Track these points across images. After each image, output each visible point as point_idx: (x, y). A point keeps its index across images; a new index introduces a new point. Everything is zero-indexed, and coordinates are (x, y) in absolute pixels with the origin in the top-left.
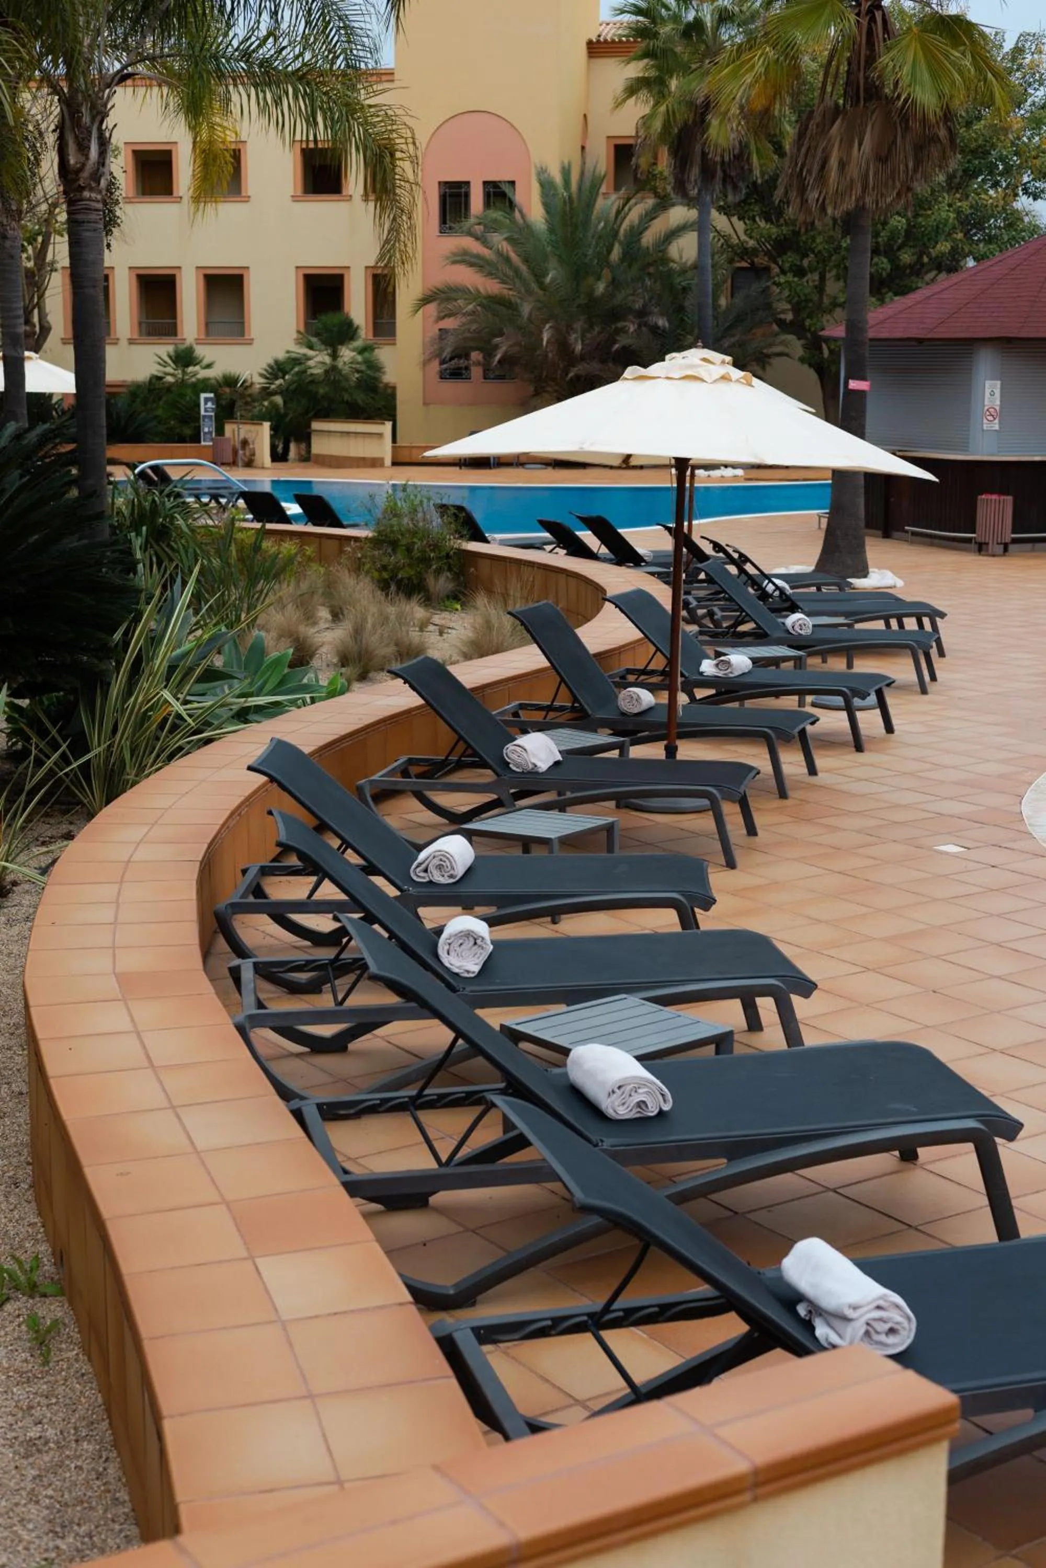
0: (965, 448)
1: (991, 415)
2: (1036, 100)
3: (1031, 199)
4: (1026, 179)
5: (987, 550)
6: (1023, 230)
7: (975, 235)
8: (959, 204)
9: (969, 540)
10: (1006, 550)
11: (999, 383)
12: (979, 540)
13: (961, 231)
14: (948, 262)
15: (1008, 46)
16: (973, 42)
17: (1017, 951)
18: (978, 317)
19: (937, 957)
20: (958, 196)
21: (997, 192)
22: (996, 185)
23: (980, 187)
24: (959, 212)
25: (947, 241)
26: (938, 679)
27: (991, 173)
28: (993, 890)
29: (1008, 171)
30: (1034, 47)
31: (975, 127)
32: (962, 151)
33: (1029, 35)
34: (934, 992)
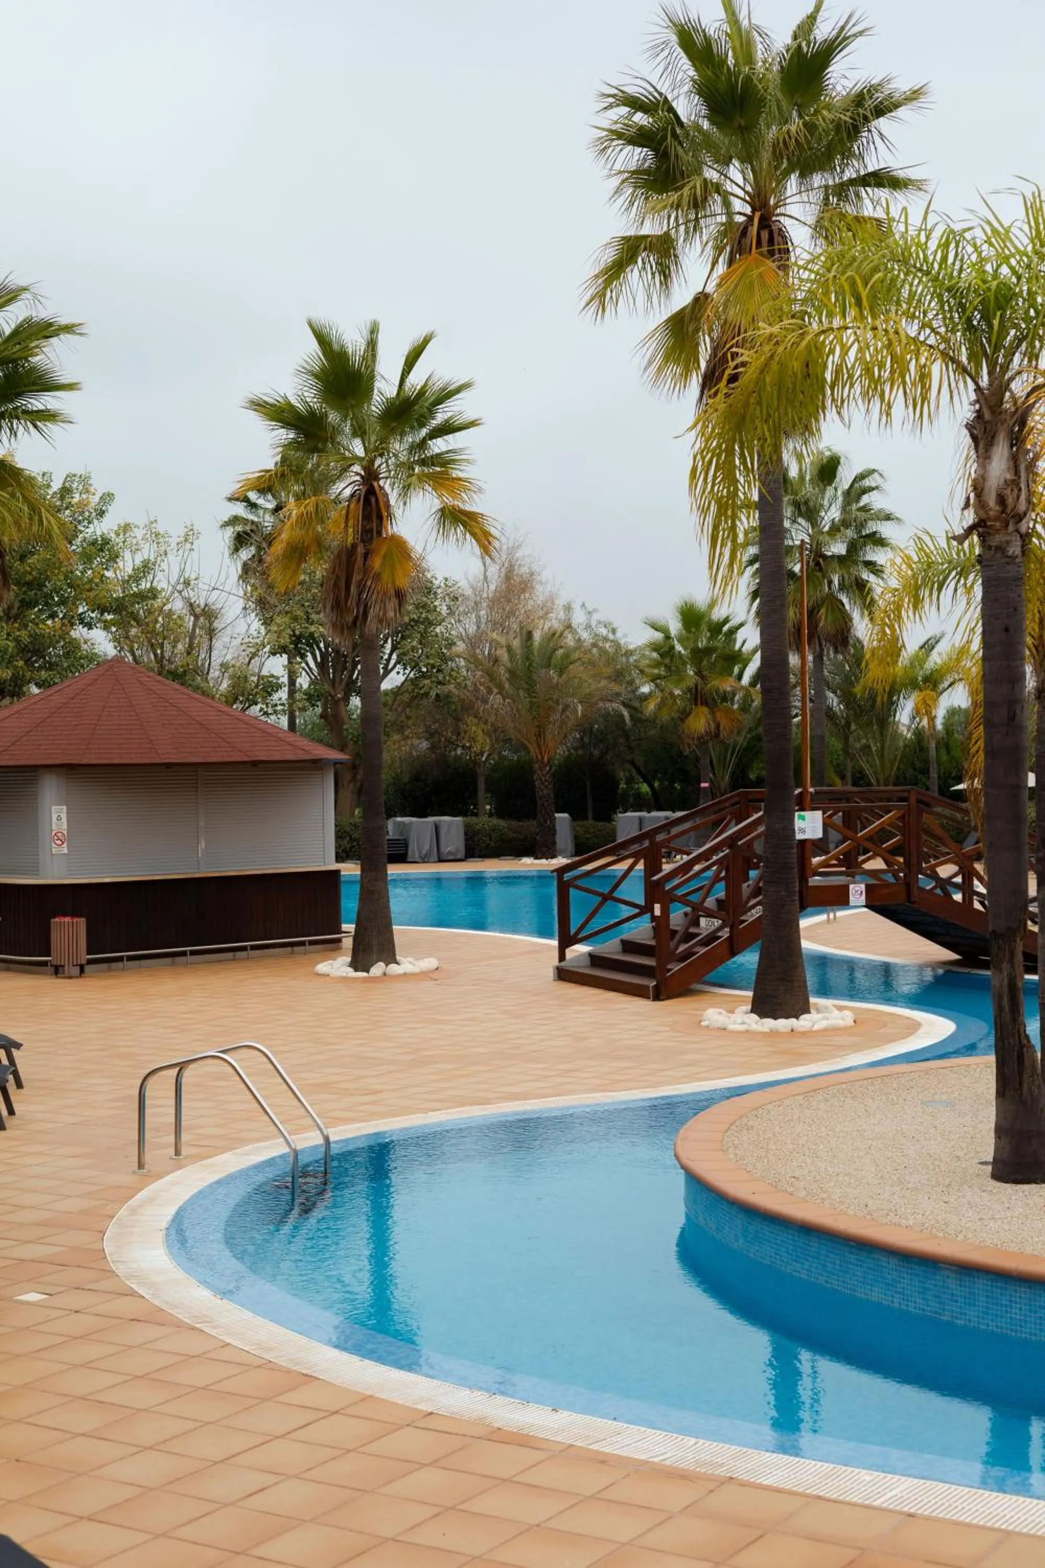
0: (35, 872)
1: (59, 839)
2: (86, 535)
3: (86, 629)
4: (81, 610)
5: (64, 973)
6: (81, 658)
7: (36, 661)
8: (18, 633)
9: (45, 964)
10: (82, 971)
11: (65, 807)
12: (55, 963)
13: (21, 659)
14: (11, 688)
15: (56, 486)
16: (20, 485)
17: (101, 1402)
18: (41, 745)
19: (19, 1421)
20: (16, 625)
21: (54, 622)
22: (53, 616)
23: (38, 617)
24: (17, 640)
25: (8, 668)
26: (16, 1112)
27: (47, 604)
28: (76, 1338)
29: (63, 602)
30: (81, 488)
31: (30, 561)
32: (18, 583)
33: (75, 476)
34: (17, 1461)
